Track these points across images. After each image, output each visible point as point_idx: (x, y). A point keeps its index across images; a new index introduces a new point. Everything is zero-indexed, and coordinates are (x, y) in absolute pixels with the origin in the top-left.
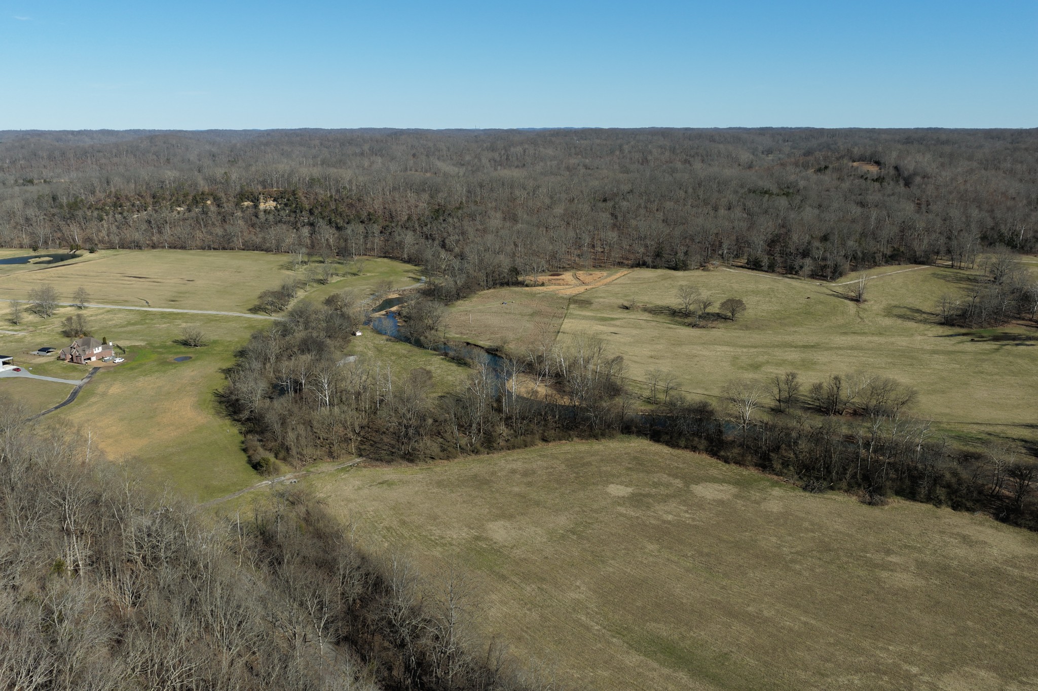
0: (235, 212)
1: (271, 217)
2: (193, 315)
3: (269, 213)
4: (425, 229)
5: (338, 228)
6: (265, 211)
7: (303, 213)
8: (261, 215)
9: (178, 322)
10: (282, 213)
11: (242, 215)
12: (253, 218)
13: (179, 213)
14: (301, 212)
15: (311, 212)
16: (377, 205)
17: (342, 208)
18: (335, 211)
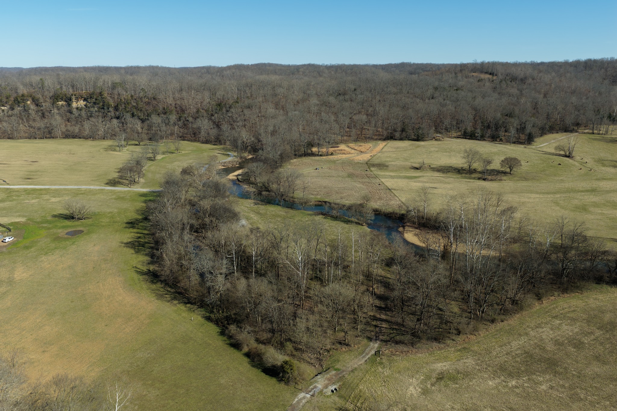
0: (52, 109)
1: (83, 113)
2: (56, 190)
3: (81, 110)
4: (213, 118)
5: (143, 121)
6: (77, 108)
7: (110, 109)
8: (75, 111)
9: (47, 197)
10: (92, 109)
11: (58, 112)
12: (68, 114)
13: (3, 111)
14: (108, 109)
15: (116, 108)
16: (170, 101)
17: (141, 105)
18: (136, 108)
